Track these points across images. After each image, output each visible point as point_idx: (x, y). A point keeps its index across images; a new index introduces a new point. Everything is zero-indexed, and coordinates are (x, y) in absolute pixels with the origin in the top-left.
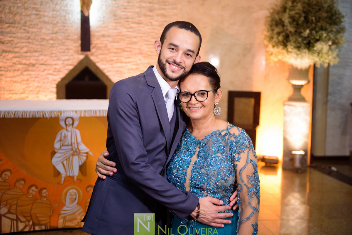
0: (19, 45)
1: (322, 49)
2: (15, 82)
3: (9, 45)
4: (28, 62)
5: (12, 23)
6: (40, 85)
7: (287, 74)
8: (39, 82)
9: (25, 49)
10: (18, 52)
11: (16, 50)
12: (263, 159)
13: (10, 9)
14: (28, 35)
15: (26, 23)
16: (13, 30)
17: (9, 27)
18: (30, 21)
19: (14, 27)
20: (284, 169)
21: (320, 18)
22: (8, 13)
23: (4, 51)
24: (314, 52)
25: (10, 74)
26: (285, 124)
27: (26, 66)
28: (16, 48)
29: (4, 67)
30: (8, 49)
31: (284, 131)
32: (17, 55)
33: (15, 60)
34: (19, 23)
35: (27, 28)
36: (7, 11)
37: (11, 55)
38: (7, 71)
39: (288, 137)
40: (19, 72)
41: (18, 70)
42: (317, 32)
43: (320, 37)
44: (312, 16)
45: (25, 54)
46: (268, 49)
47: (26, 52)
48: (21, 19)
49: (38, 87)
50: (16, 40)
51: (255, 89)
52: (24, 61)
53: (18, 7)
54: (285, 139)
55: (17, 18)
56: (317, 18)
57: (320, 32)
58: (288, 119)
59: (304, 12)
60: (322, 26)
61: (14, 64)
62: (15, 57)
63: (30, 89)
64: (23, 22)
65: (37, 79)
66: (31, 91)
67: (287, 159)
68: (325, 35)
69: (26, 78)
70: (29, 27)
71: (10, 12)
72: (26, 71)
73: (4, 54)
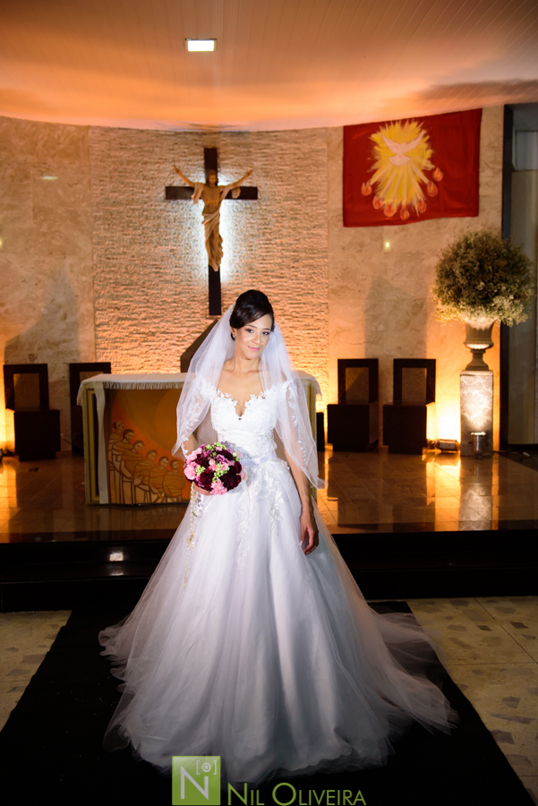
0: (136, 310)
1: (503, 304)
2: (132, 355)
3: (125, 311)
4: (147, 331)
5: (128, 285)
6: (160, 358)
7: (464, 337)
8: (160, 355)
9: (143, 315)
10: (136, 319)
11: (133, 316)
12: (438, 445)
13: (126, 268)
14: (147, 298)
15: (144, 283)
16: (130, 292)
17: (125, 289)
18: (149, 281)
19: (131, 289)
20: (462, 456)
21: (498, 267)
22: (125, 273)
23: (120, 319)
24: (492, 309)
25: (126, 346)
26: (462, 398)
27: (144, 336)
28: (133, 314)
29: (120, 338)
30: (125, 316)
31: (462, 408)
32: (134, 322)
33: (132, 329)
34: (136, 284)
35: (145, 289)
36: (123, 270)
37: (127, 323)
38: (123, 342)
39: (466, 415)
40: (137, 343)
41: (136, 341)
42: (495, 284)
43: (499, 290)
44: (488, 266)
45: (143, 321)
46: (437, 306)
47: (145, 319)
48: (139, 279)
49: (158, 360)
50: (133, 305)
51: (429, 357)
52: (142, 330)
53: (136, 265)
54: (463, 419)
55: (135, 278)
56: (496, 268)
57: (499, 285)
58: (465, 392)
59: (479, 261)
60: (500, 277)
61: (131, 333)
62: (132, 325)
63: (150, 363)
64: (140, 282)
65: (157, 351)
66: (151, 365)
67: (466, 443)
68: (504, 288)
69: (145, 349)
70: (148, 289)
71: (126, 272)
72: (144, 341)
73: (119, 322)
